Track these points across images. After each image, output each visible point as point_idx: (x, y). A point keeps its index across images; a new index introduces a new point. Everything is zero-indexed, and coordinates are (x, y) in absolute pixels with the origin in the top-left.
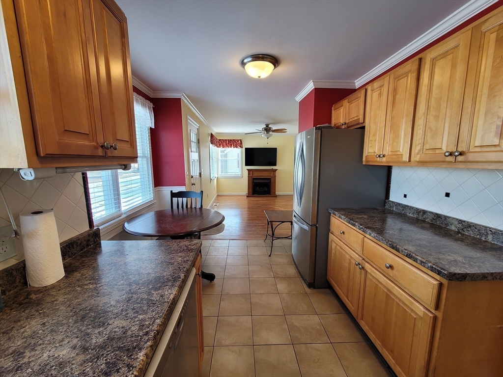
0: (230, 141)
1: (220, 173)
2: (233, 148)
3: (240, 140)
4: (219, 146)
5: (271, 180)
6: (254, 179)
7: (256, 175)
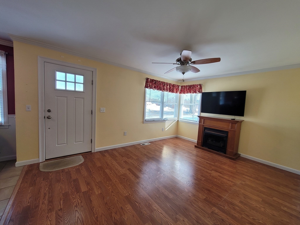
3: (200, 85)
5: (227, 135)
6: (205, 128)
7: (208, 124)
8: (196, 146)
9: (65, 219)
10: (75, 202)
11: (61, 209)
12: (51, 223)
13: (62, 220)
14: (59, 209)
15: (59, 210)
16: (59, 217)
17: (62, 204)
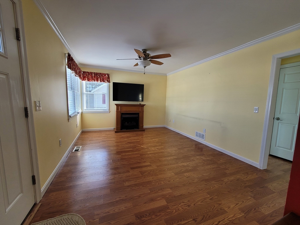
0: (96, 74)
1: (85, 108)
2: (99, 81)
3: (108, 74)
4: (83, 79)
5: (139, 115)
6: (122, 114)
7: (125, 110)
8: (116, 132)
9: (205, 212)
10: (183, 208)
11: (194, 220)
12: (212, 223)
13: (207, 215)
14: (193, 222)
15: (196, 221)
16: (204, 218)
17: (187, 221)
